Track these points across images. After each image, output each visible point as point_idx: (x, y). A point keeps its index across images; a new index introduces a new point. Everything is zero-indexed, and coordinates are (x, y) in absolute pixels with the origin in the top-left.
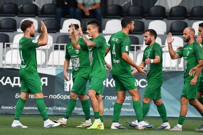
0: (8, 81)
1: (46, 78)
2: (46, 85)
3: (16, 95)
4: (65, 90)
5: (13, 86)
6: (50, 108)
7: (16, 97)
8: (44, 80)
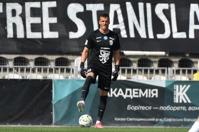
0: (121, 93)
1: (156, 90)
2: (157, 96)
3: (128, 107)
4: (175, 101)
5: (125, 98)
6: (161, 120)
7: (128, 109)
8: (155, 92)
